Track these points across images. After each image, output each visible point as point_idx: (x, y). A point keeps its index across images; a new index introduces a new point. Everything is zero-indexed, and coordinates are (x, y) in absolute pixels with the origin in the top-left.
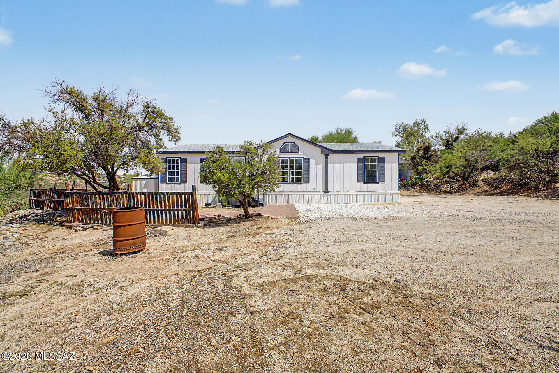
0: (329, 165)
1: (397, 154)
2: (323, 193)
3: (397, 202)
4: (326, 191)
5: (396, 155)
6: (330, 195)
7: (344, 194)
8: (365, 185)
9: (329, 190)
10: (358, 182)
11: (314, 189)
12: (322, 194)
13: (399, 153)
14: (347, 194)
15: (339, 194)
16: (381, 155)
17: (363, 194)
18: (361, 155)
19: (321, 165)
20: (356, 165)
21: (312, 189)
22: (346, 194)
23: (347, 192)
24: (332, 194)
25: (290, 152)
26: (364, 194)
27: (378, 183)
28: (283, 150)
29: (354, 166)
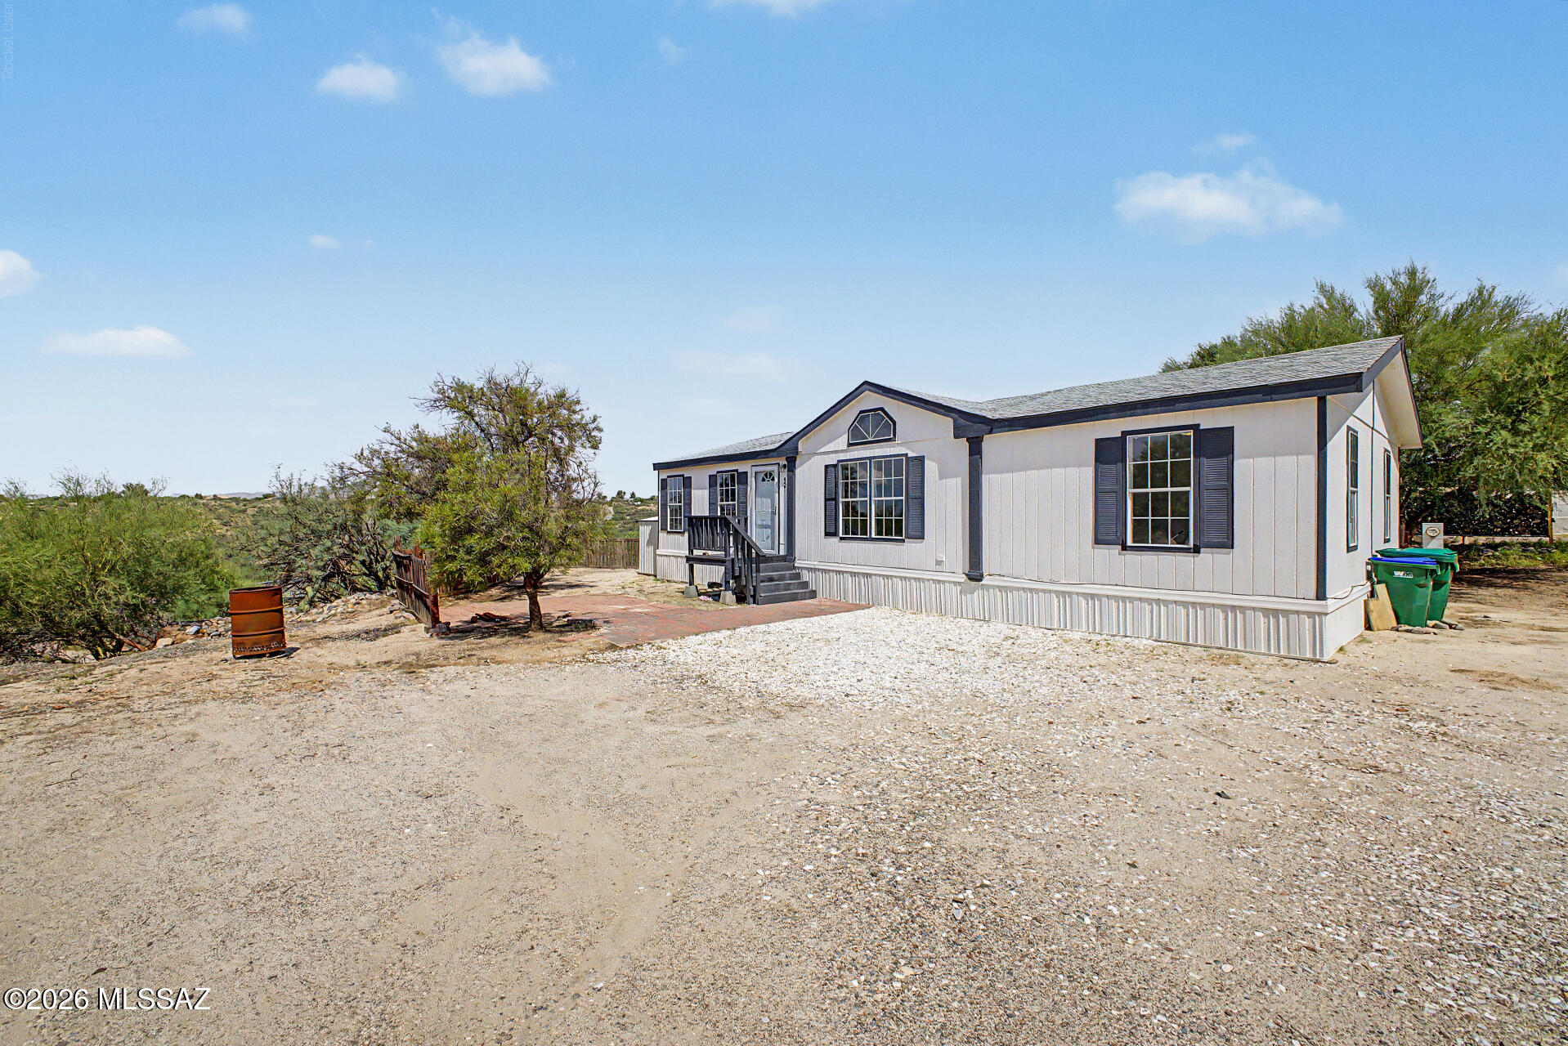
0: (984, 477)
1: (1313, 401)
2: (963, 579)
3: (1309, 655)
4: (975, 574)
5: (1308, 406)
6: (988, 587)
7: (1037, 591)
8: (1131, 557)
9: (986, 569)
10: (1098, 541)
11: (939, 563)
12: (960, 583)
13: (1321, 392)
14: (1050, 591)
15: (1018, 589)
16: (1209, 419)
17: (1116, 598)
18: (1111, 428)
19: (959, 479)
20: (1089, 472)
21: (932, 565)
22: (1044, 591)
23: (1052, 582)
24: (993, 587)
25: (870, 439)
26: (1124, 599)
27: (1196, 550)
28: (857, 438)
29: (1082, 478)
